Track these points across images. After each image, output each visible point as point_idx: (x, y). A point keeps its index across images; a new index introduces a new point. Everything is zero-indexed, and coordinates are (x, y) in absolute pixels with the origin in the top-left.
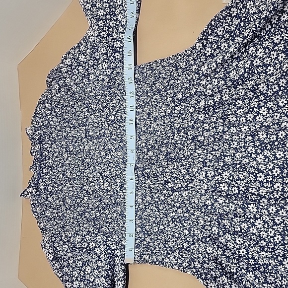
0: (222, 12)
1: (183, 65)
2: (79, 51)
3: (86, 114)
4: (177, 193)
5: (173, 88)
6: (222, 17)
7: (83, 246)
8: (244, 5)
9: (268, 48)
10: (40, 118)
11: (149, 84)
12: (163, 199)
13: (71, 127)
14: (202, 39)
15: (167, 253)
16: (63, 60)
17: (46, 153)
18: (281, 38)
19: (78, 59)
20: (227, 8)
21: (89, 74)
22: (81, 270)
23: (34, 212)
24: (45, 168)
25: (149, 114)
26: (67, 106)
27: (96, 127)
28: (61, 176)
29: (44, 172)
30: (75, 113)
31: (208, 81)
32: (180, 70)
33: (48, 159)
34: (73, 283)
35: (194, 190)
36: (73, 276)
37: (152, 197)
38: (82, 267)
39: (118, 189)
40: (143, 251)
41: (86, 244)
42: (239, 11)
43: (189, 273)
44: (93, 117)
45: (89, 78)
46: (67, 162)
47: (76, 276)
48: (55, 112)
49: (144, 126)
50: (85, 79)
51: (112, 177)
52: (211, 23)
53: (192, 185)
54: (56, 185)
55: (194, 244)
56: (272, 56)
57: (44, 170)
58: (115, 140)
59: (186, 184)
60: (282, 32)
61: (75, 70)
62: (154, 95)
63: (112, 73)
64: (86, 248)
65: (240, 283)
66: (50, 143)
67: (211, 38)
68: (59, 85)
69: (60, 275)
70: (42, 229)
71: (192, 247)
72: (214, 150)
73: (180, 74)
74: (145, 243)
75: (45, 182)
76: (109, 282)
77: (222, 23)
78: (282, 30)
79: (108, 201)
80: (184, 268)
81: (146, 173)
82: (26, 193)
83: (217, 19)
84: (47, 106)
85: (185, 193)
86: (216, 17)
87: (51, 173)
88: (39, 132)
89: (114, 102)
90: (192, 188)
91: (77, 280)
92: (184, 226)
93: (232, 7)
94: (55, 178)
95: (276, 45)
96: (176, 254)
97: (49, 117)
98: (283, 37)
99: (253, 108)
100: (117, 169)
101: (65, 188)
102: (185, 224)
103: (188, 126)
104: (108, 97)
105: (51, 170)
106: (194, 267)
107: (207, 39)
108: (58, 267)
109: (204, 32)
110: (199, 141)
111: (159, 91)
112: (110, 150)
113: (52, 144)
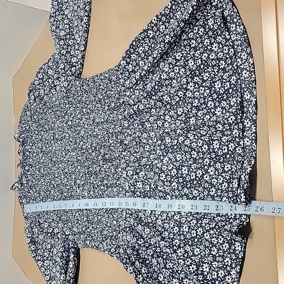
0: (140, 34)
1: (114, 78)
2: (48, 66)
3: (54, 119)
4: (110, 189)
5: (109, 98)
6: (141, 39)
7: (48, 231)
8: (158, 28)
9: (172, 64)
10: (23, 124)
11: (93, 94)
12: (101, 194)
13: (44, 131)
14: (126, 57)
15: (102, 240)
16: (37, 75)
17: (28, 153)
18: (182, 55)
19: (47, 73)
20: (145, 31)
21: (55, 86)
22: (50, 252)
23: (21, 203)
24: (27, 166)
25: (94, 120)
26: (42, 113)
27: (60, 131)
28: (38, 172)
29: (26, 169)
30: (47, 119)
31: (131, 92)
32: (113, 83)
33: (29, 159)
34: (44, 262)
35: (121, 187)
36: (45, 256)
37: (94, 192)
38: (50, 249)
39: (73, 184)
40: (86, 237)
41: (52, 229)
42: (154, 33)
43: (115, 257)
44: (58, 122)
45: (56, 89)
46: (42, 161)
47: (47, 256)
48: (34, 119)
49: (90, 131)
50: (53, 90)
51: (70, 174)
52: (132, 44)
53: (118, 182)
54: (34, 180)
55: (119, 233)
56: (175, 71)
57: (26, 167)
58: (72, 142)
59: (115, 182)
60: (182, 50)
61: (46, 82)
62: (97, 103)
63: (69, 85)
64: (51, 233)
65: (150, 267)
66: (31, 144)
67: (134, 56)
68: (34, 96)
69: (33, 256)
70: (25, 217)
71: (119, 235)
72: (136, 152)
73: (113, 86)
74: (89, 230)
75: (27, 178)
76: (64, 262)
77: (142, 43)
78: (182, 48)
79: (66, 194)
80: (112, 253)
81: (90, 171)
82: (14, 187)
83: (137, 40)
84: (28, 114)
85: (115, 190)
86: (136, 38)
87: (31, 170)
88: (23, 135)
89: (71, 110)
90: (119, 184)
91: (48, 259)
92: (114, 217)
93: (148, 29)
94: (34, 175)
95: (177, 61)
96: (108, 241)
97: (30, 123)
98: (183, 54)
99: (160, 116)
100: (72, 167)
101: (39, 183)
102: (114, 216)
103: (118, 131)
104: (67, 106)
105: (31, 167)
106: (119, 253)
107: (130, 57)
108: (33, 249)
109: (127, 51)
110: (125, 144)
111: (100, 100)
112: (68, 150)
113: (32, 146)
